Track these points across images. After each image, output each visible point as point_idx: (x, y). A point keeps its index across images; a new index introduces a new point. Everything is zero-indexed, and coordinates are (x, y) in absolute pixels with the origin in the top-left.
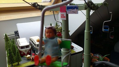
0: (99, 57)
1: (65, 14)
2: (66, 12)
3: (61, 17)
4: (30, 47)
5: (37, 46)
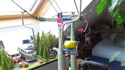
1: (61, 24)
2: (62, 22)
3: (58, 26)
4: (21, 55)
5: (28, 53)
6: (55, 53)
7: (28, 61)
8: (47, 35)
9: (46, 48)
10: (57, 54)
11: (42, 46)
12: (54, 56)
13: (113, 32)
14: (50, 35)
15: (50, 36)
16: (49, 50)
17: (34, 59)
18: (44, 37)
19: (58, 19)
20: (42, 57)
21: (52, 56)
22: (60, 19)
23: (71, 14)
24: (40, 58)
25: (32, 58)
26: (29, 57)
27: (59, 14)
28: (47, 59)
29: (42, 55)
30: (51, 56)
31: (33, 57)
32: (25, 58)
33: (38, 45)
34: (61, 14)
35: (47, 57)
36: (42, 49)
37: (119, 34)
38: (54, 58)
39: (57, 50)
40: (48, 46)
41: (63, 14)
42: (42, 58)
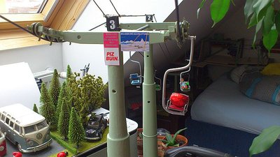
0: (162, 135)
1: (116, 51)
2: (120, 47)
3: (108, 59)
4: (4, 136)
5: (23, 129)
6: (100, 126)
7: (25, 151)
8: (78, 79)
9: (74, 116)
10: (106, 127)
11: (65, 108)
12: (99, 136)
13: (239, 65)
14: (88, 76)
15: (89, 80)
16: (84, 117)
17: (41, 145)
18: (71, 82)
19: (105, 34)
20: (66, 139)
21: (93, 135)
22: (112, 35)
23: (143, 20)
24: (59, 143)
25: (35, 144)
26: (28, 142)
27: (109, 19)
28: (78, 146)
29: (65, 132)
30: (90, 135)
31: (40, 141)
32: (17, 143)
33: (56, 105)
34: (116, 19)
35: (78, 140)
36: (66, 117)
37: (250, 68)
38: (99, 140)
39: (107, 117)
40: (83, 108)
41: (122, 21)
42: (64, 143)
